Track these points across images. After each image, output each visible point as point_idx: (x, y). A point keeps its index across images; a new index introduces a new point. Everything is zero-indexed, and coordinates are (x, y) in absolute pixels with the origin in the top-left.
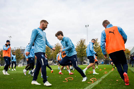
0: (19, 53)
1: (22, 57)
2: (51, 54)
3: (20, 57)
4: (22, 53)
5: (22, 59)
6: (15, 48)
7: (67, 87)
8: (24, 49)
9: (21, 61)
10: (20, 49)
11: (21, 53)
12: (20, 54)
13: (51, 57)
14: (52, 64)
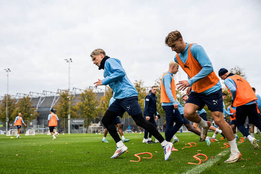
0: (28, 106)
1: (34, 115)
2: (97, 107)
3: (29, 114)
4: (34, 105)
5: (33, 119)
6: (19, 95)
7: (142, 170)
8: (38, 96)
9: (31, 124)
10: (30, 97)
11: (32, 105)
12: (29, 108)
13: (96, 115)
14: (99, 131)
